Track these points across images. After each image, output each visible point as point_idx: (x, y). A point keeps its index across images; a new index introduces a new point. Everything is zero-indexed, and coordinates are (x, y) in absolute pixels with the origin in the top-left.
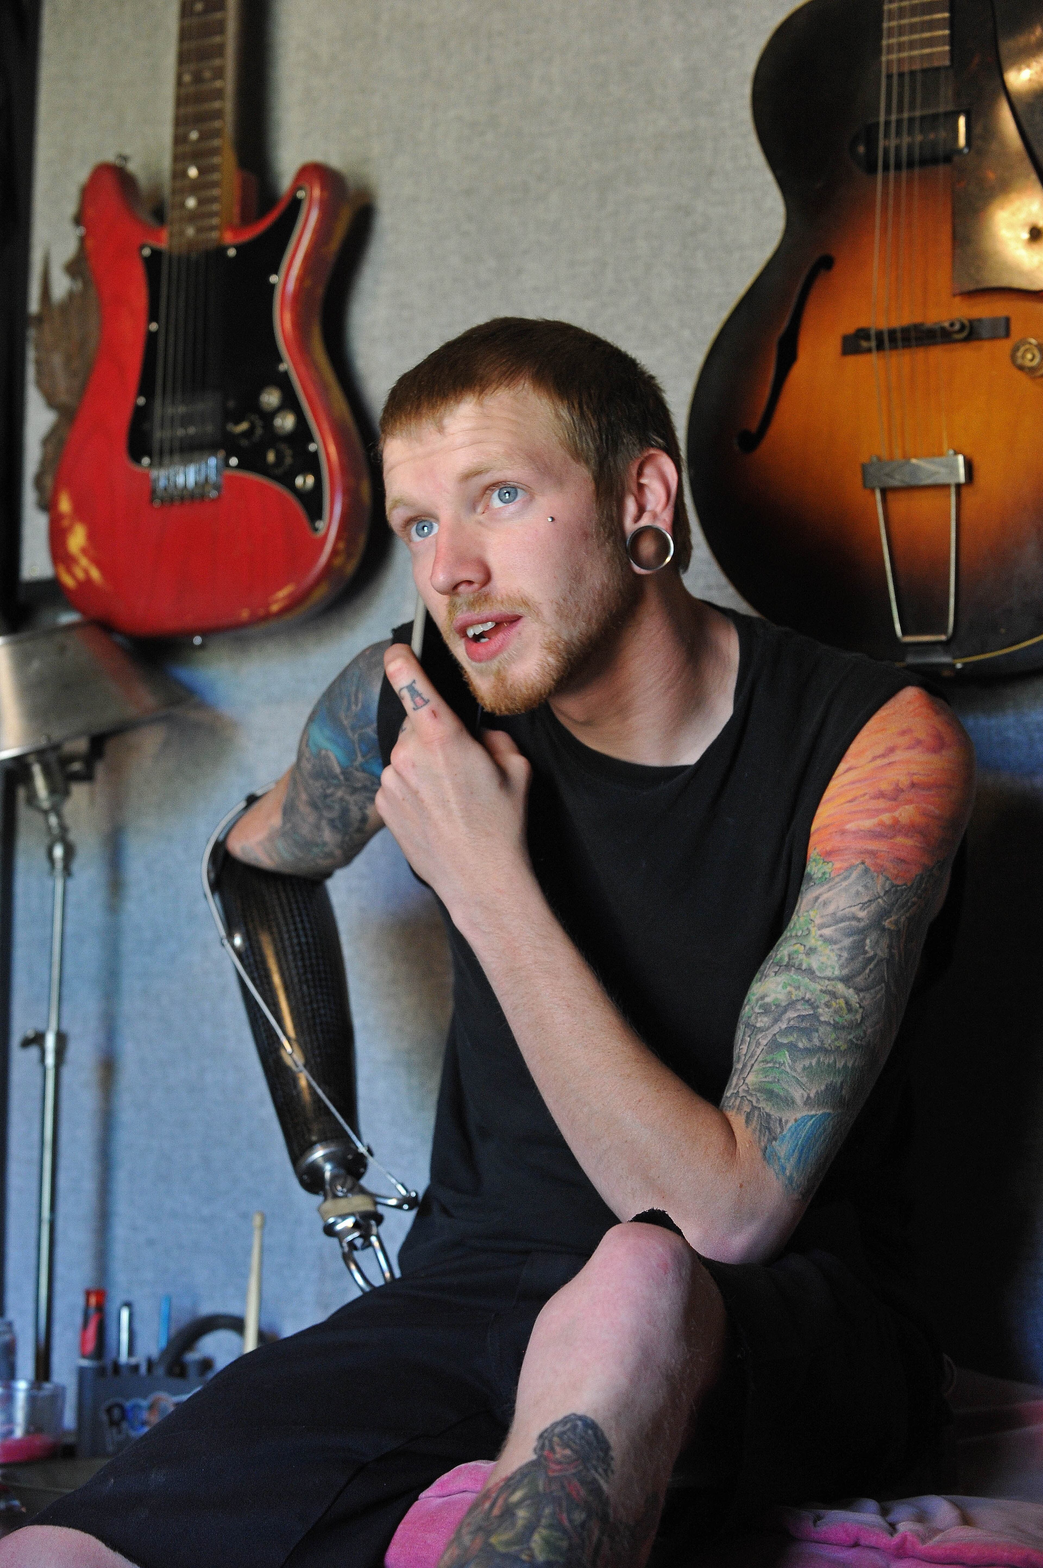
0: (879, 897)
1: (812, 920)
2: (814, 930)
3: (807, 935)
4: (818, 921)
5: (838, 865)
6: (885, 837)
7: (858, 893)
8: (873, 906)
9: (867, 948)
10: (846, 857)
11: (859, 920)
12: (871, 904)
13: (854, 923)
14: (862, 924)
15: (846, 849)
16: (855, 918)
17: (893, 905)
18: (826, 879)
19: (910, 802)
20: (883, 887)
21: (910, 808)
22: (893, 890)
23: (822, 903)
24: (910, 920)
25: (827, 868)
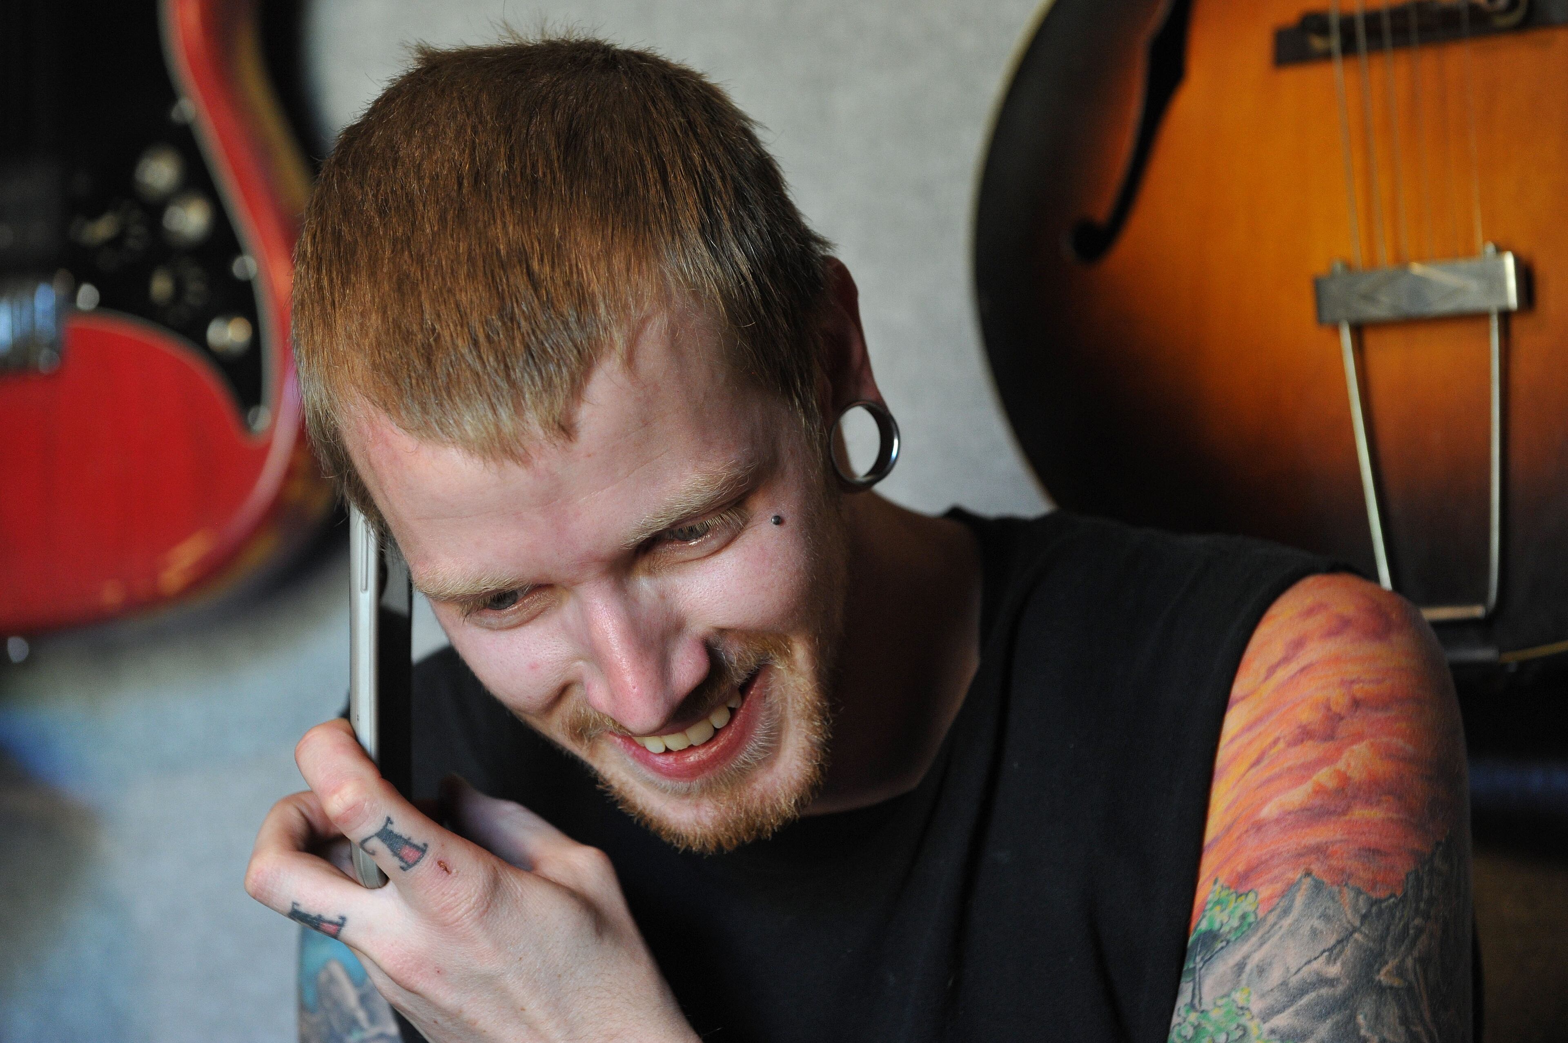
0: (1355, 930)
1: (1242, 1008)
2: (1253, 1026)
3: (1241, 1037)
4: (1257, 1006)
5: (1265, 892)
6: (1330, 813)
7: (1314, 933)
8: (1349, 950)
9: (1363, 1032)
10: (1276, 872)
11: (1331, 982)
12: (1343, 947)
13: (1324, 991)
14: (1340, 989)
15: (1272, 857)
16: (1322, 981)
17: (1383, 939)
18: (1250, 925)
19: (1358, 737)
20: (1356, 910)
21: (1361, 749)
22: (1374, 910)
23: (1255, 973)
24: (1423, 961)
25: (1247, 904)
